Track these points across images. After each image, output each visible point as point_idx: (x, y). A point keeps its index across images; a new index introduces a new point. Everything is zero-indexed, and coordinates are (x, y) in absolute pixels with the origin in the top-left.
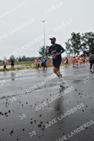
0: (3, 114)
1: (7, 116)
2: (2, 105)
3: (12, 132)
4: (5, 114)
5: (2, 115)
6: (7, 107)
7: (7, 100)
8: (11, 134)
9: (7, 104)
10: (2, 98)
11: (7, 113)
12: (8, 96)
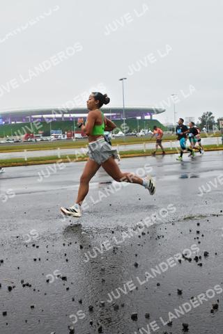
0: (190, 260)
1: (201, 265)
2: (187, 238)
3: (216, 307)
4: (196, 259)
5: (187, 261)
6: (199, 243)
7: (198, 224)
8: (212, 312)
9: (200, 236)
10: (185, 219)
11: (200, 257)
12: (201, 216)
